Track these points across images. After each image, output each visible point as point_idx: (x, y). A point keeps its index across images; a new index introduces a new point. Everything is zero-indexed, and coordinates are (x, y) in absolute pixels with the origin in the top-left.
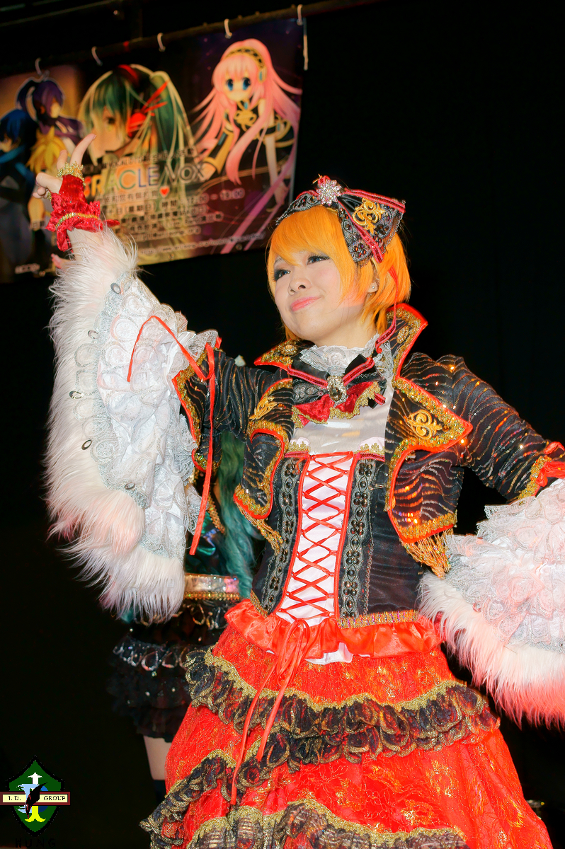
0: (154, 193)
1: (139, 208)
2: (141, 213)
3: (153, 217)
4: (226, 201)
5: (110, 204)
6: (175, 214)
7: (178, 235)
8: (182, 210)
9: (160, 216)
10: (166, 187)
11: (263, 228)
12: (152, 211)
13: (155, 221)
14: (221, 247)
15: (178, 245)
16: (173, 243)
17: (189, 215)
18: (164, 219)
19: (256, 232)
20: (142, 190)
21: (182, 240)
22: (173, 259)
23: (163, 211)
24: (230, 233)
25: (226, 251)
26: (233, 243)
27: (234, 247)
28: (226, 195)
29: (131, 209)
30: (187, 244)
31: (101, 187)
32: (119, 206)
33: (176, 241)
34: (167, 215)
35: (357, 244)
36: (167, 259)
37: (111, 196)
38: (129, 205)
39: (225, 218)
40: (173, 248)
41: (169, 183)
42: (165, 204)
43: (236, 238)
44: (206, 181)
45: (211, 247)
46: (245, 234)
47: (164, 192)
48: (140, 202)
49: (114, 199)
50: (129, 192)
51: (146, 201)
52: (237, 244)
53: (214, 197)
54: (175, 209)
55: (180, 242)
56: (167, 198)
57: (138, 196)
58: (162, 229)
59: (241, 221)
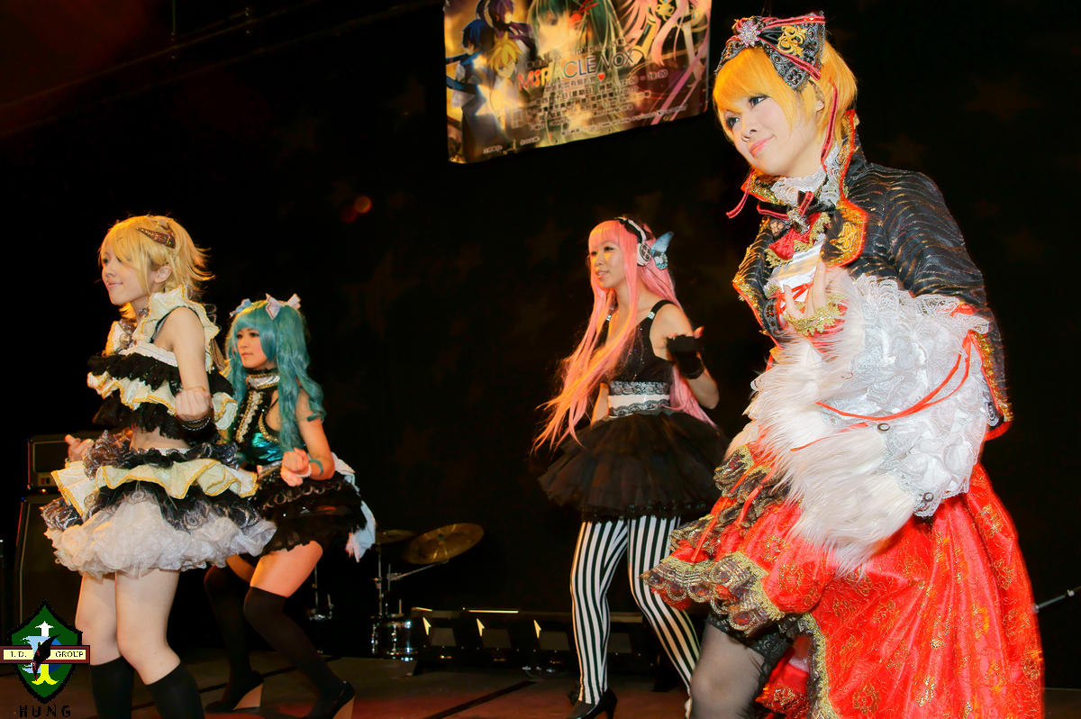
0: (593, 79)
1: (581, 93)
2: (583, 97)
3: (593, 99)
4: (652, 81)
5: (557, 91)
6: (611, 95)
7: (615, 112)
8: (616, 91)
9: (599, 97)
10: (602, 73)
11: (685, 101)
12: (592, 94)
13: (594, 102)
14: (651, 120)
15: (615, 121)
16: (611, 120)
17: (623, 95)
18: (602, 99)
19: (679, 105)
20: (583, 77)
21: (618, 116)
22: (611, 132)
23: (600, 93)
24: (659, 106)
25: (655, 122)
26: (661, 115)
27: (662, 119)
28: (651, 76)
29: (575, 93)
30: (623, 119)
31: (549, 78)
32: (564, 92)
33: (614, 117)
34: (605, 96)
35: (791, 71)
36: (607, 133)
37: (557, 84)
38: (572, 91)
39: (652, 95)
40: (611, 124)
41: (605, 69)
42: (603, 88)
43: (663, 111)
44: (635, 65)
45: (642, 120)
46: (669, 108)
47: (601, 77)
48: (582, 87)
49: (559, 86)
50: (572, 79)
51: (586, 86)
52: (664, 116)
53: (643, 78)
54: (611, 90)
55: (617, 118)
56: (603, 82)
57: (580, 82)
58: (602, 108)
59: (666, 97)
